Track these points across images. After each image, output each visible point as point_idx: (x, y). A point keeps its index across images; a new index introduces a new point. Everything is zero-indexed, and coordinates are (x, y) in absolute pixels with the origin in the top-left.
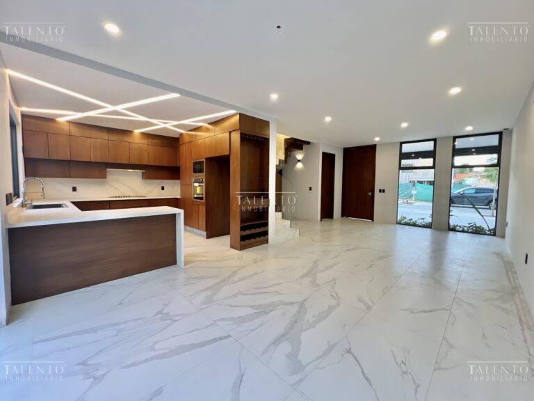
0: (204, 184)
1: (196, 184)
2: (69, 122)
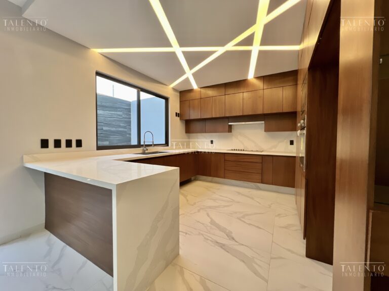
2: (201, 88)
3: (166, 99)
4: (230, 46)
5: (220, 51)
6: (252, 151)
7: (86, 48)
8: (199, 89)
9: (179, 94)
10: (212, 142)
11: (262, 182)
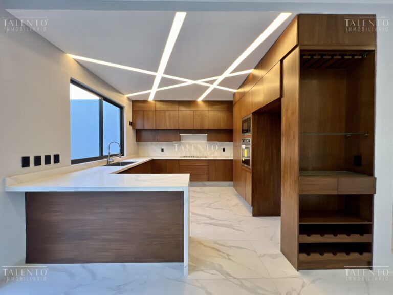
0: (250, 146)
1: (243, 146)
2: (156, 101)
3: (121, 108)
4: (199, 82)
5: (190, 82)
6: (198, 157)
7: (62, 52)
8: (154, 102)
9: (131, 103)
10: (162, 150)
11: (209, 181)
